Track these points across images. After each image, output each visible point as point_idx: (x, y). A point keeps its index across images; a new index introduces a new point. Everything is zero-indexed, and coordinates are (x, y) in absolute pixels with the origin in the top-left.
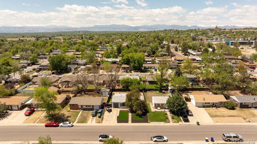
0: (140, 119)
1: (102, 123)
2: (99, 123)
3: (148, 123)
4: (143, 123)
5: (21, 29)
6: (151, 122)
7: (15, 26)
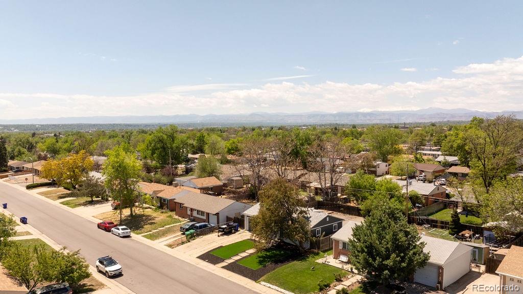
1: (173, 248)
2: (170, 246)
5: (368, 117)
7: (359, 111)
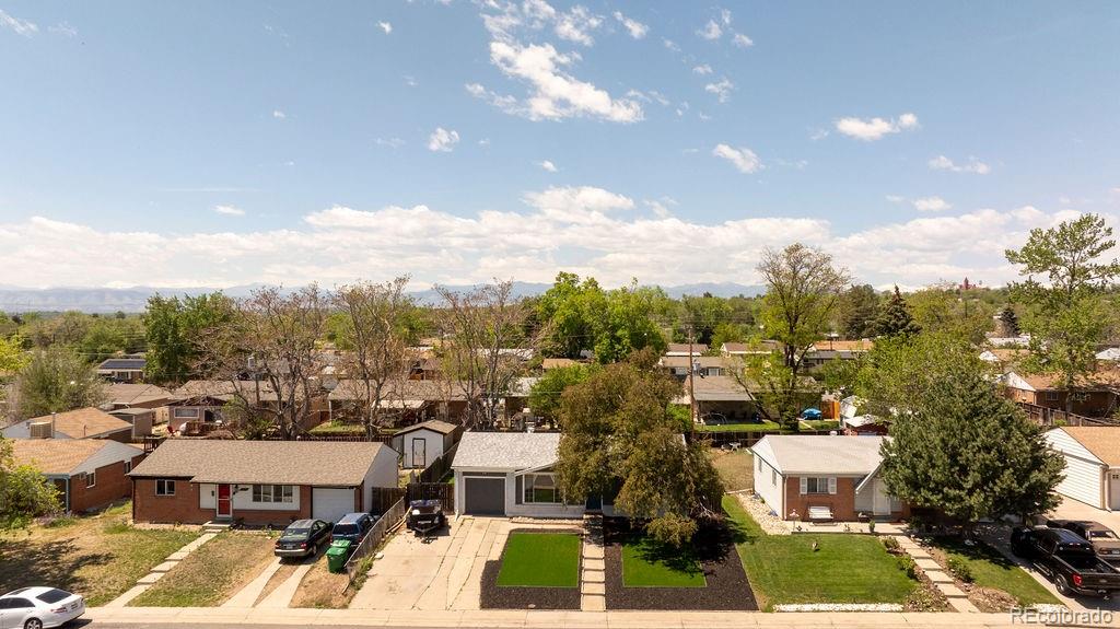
0: (679, 580)
1: (345, 607)
2: (323, 603)
3: (755, 608)
4: (713, 609)
5: (127, 300)
6: (782, 607)
7: (104, 286)
